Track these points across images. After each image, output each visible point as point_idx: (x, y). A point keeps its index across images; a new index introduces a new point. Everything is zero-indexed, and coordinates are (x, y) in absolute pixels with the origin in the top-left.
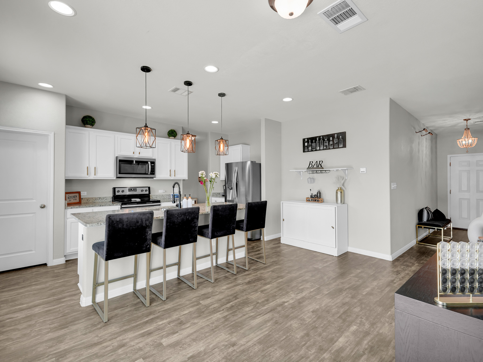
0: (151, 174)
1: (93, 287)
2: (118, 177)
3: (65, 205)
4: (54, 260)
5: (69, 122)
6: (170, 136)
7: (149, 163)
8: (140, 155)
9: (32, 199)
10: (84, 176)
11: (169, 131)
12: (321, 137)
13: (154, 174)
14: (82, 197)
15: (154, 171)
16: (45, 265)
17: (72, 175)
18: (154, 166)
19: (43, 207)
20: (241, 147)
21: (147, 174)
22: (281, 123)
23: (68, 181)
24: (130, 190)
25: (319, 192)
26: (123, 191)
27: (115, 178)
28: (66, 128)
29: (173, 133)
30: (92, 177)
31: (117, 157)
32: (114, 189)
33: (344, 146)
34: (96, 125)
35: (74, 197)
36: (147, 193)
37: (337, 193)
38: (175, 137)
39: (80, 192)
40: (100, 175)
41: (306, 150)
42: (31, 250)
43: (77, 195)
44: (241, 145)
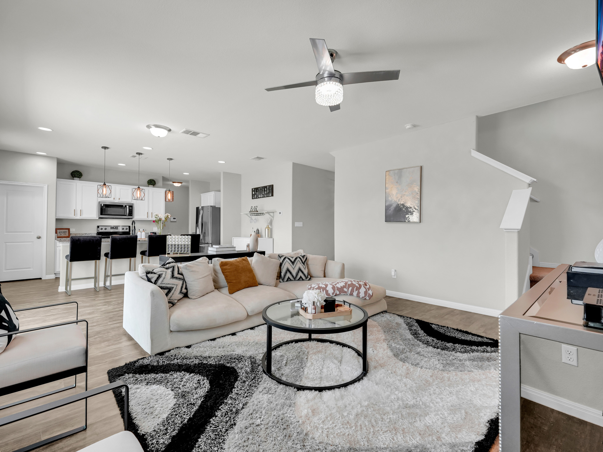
0: (129, 215)
1: (66, 280)
2: (100, 217)
3: (56, 237)
4: (47, 276)
5: (60, 176)
6: (149, 185)
7: (128, 207)
8: (120, 200)
9: (31, 232)
10: (72, 216)
11: (148, 181)
12: (261, 188)
13: (132, 215)
14: (71, 233)
15: (132, 213)
16: (41, 279)
17: (61, 216)
18: (132, 209)
19: (39, 238)
20: (214, 193)
21: (126, 215)
22: (240, 175)
23: (58, 220)
24: (112, 228)
25: (258, 230)
26: (106, 229)
27: (98, 218)
28: (57, 180)
29: (151, 182)
30: (78, 217)
31: (99, 202)
32: (98, 227)
33: (272, 195)
34: (82, 178)
35: (64, 232)
36: (128, 230)
37: (265, 230)
38: (154, 185)
39: (69, 229)
40: (85, 216)
41: (253, 197)
42: (30, 268)
43: (67, 230)
44: (213, 192)
